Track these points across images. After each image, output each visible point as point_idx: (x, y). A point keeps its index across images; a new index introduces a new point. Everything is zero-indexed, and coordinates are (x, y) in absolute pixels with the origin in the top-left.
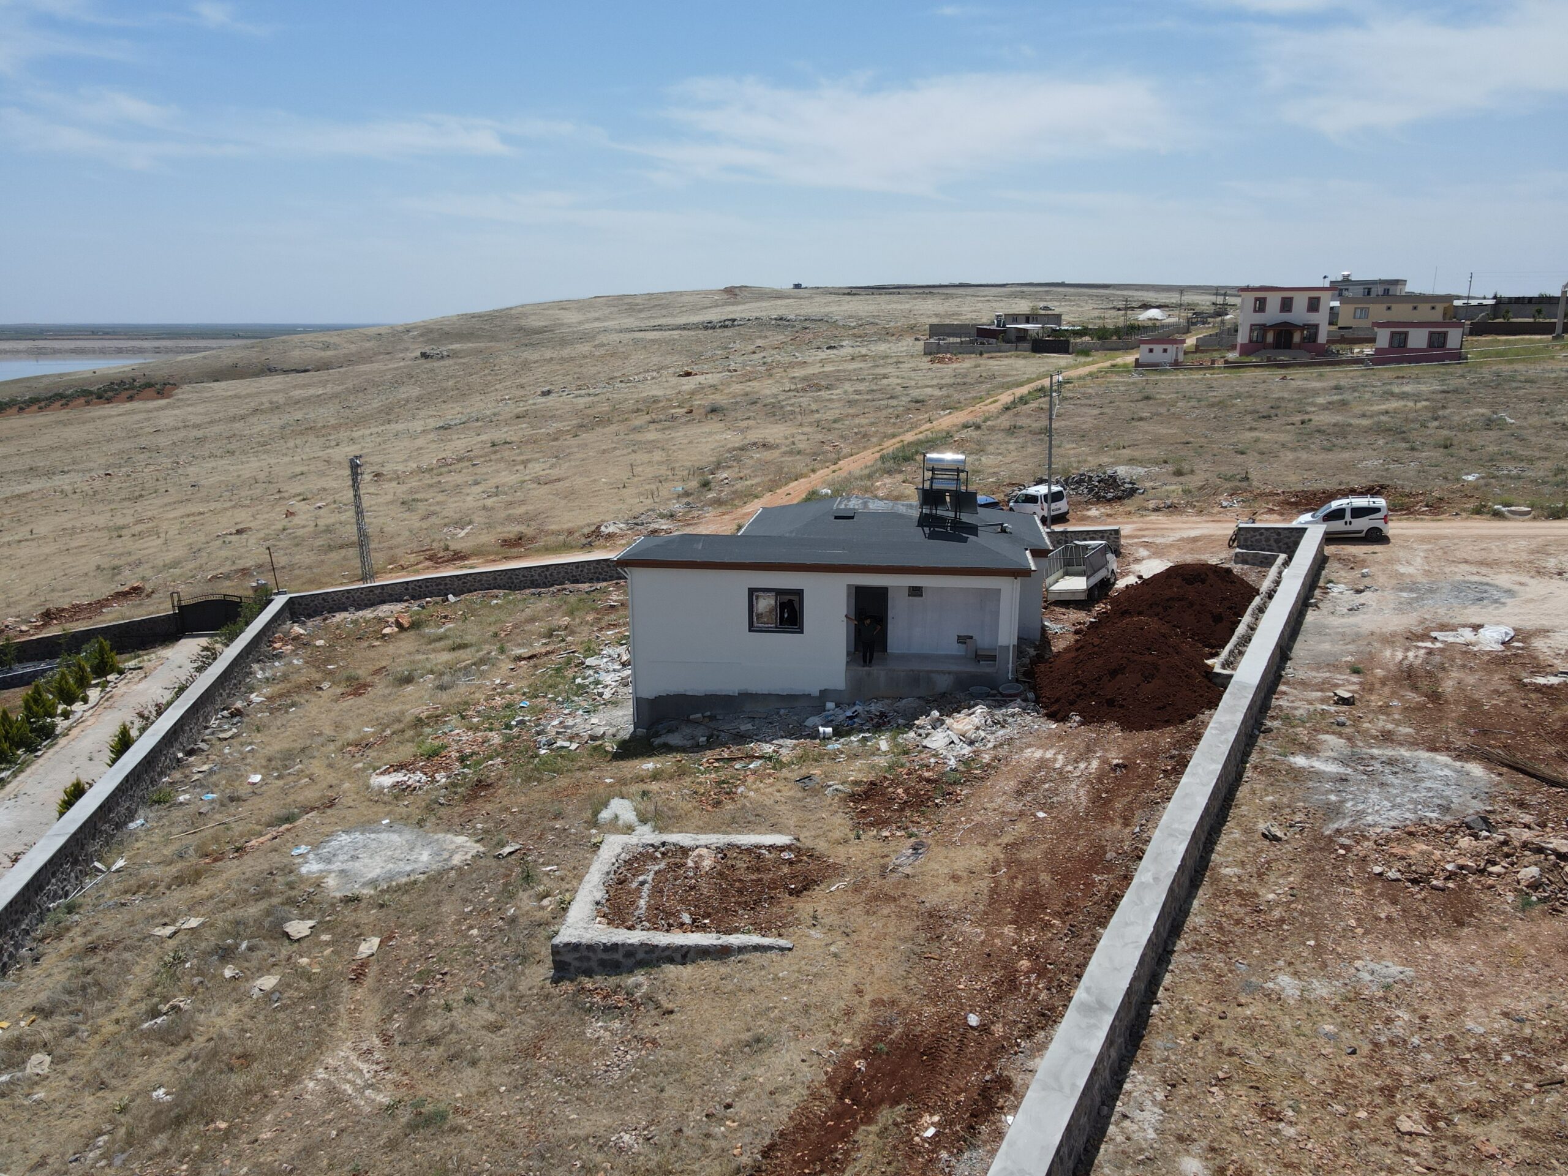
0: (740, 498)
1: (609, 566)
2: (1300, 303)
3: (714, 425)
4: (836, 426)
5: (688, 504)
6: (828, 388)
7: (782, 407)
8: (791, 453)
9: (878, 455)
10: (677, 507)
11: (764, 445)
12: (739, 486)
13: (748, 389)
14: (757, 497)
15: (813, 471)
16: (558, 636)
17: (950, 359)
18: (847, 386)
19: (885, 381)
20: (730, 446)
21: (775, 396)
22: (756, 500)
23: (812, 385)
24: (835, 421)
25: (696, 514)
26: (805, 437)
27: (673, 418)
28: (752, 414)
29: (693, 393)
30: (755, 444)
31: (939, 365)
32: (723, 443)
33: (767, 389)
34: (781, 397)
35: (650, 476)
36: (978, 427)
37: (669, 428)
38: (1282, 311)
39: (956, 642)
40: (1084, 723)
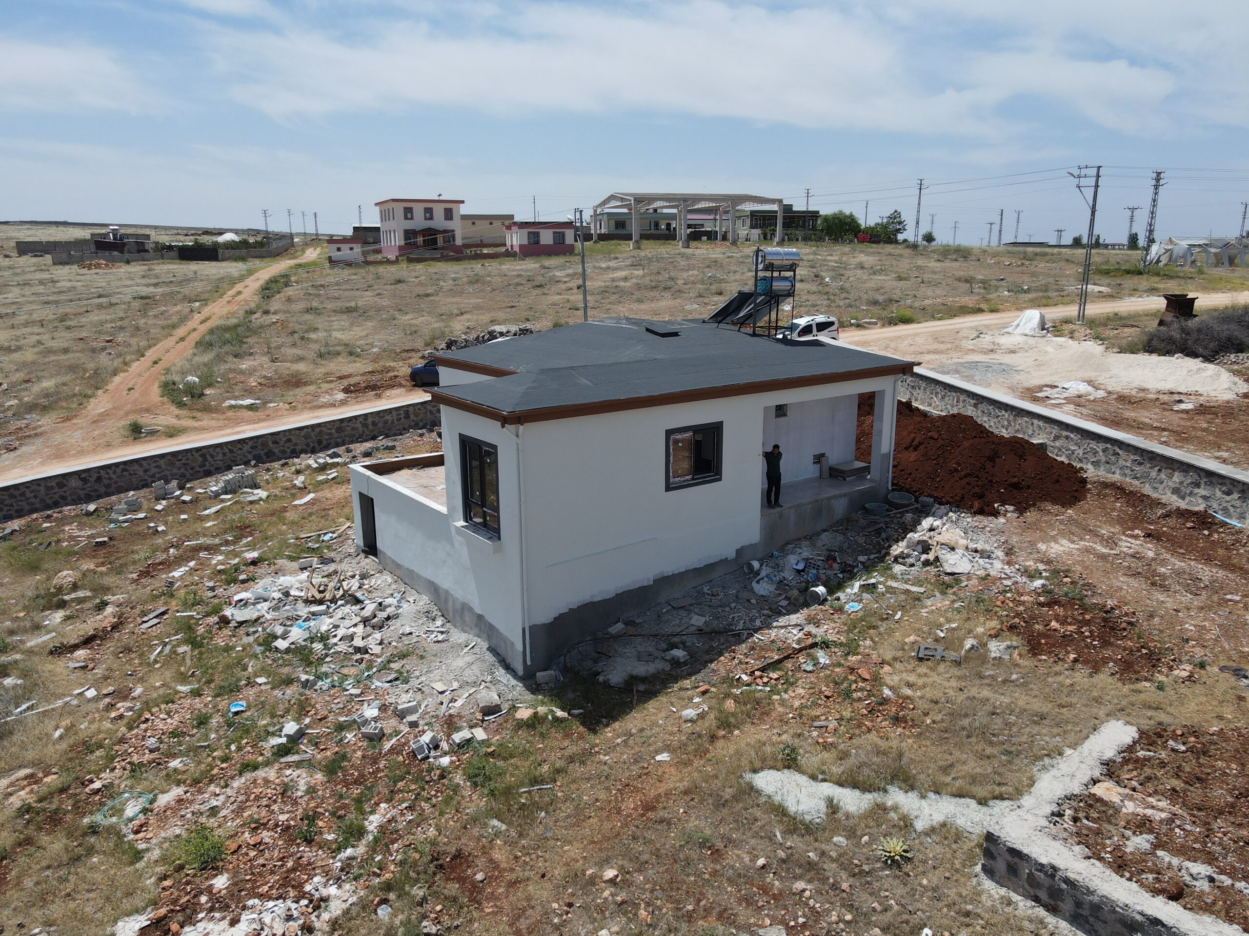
0: (65, 400)
1: (12, 496)
2: (439, 212)
4: (70, 324)
8: (53, 352)
9: (189, 343)
12: (37, 388)
14: (87, 397)
15: (126, 364)
18: (15, 290)
22: (92, 400)
24: (60, 320)
25: (19, 424)
26: (45, 337)
36: (267, 312)
38: (426, 219)
39: (814, 463)
40: (1021, 510)
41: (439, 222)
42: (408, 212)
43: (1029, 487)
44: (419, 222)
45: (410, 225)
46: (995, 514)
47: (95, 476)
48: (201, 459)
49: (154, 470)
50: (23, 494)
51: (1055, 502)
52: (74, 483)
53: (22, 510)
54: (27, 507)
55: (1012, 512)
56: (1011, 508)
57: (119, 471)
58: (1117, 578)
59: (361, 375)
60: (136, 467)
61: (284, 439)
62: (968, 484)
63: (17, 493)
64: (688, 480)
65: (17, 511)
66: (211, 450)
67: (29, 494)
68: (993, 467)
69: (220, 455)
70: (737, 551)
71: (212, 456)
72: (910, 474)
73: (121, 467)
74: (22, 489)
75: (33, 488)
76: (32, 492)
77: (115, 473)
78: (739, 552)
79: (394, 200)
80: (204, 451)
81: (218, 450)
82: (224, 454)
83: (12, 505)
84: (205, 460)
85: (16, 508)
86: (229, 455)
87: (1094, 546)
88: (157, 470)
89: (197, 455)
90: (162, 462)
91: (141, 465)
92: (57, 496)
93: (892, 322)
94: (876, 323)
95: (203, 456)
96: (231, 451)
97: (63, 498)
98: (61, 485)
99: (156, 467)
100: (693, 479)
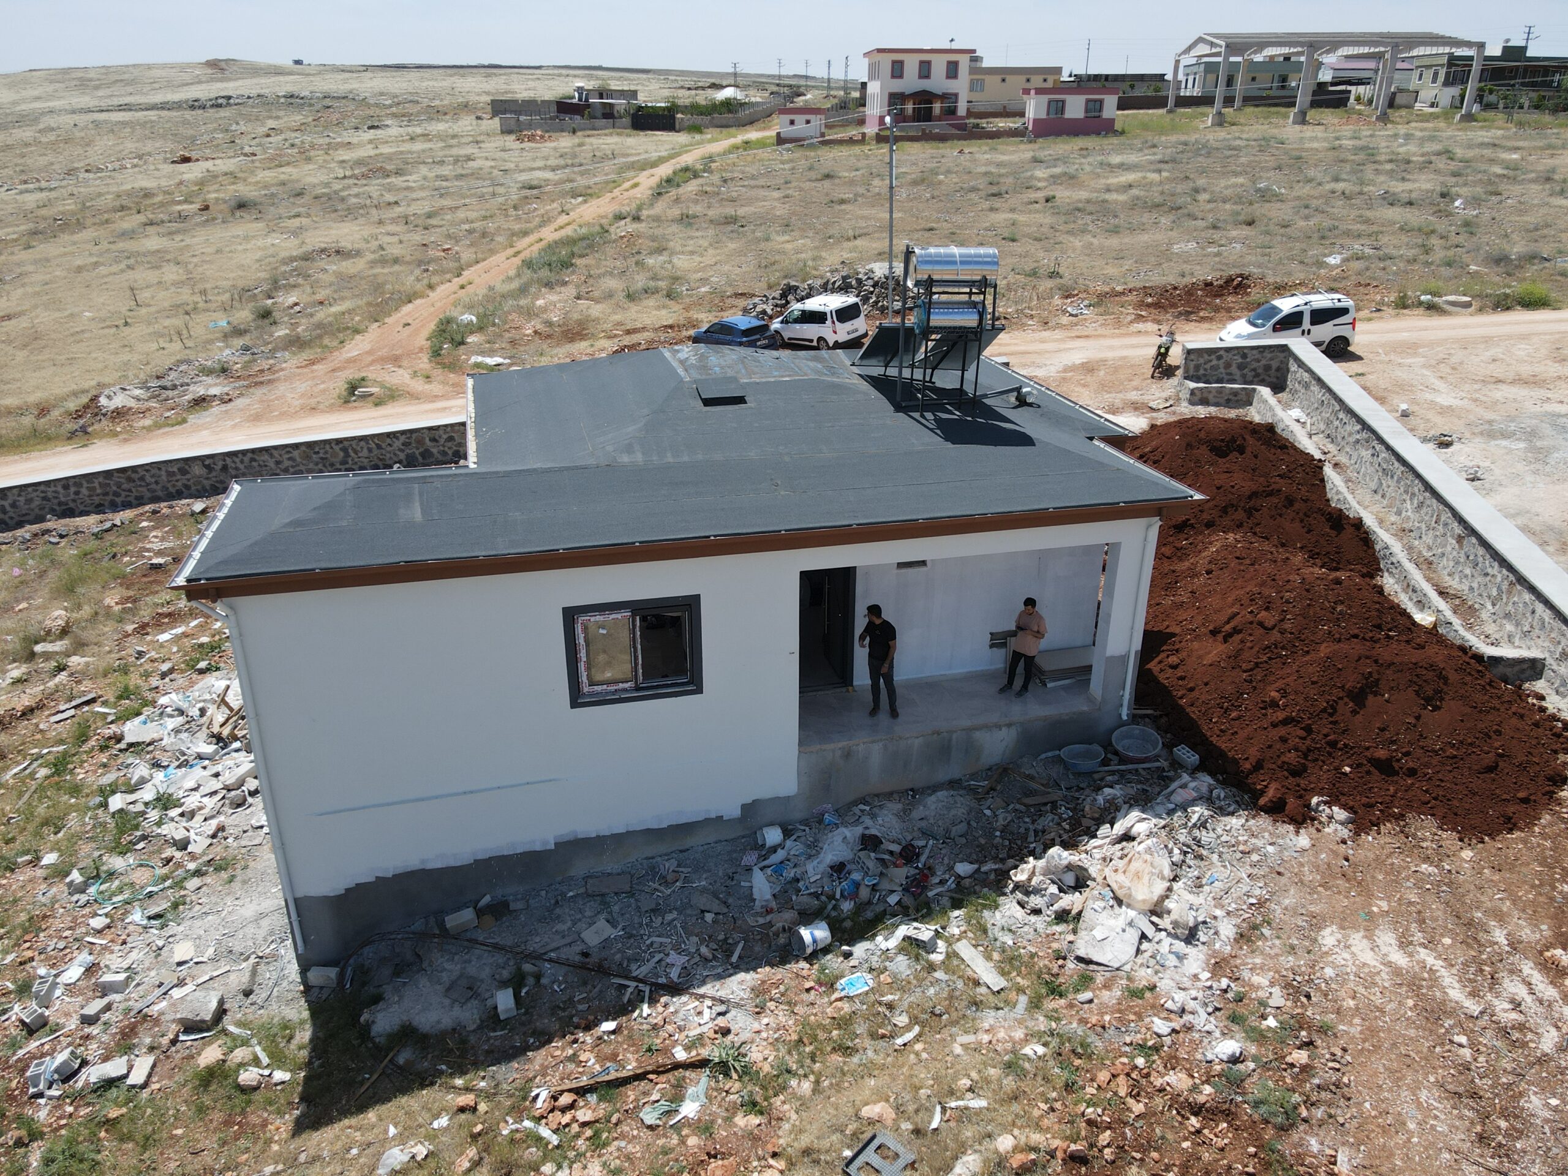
0: (333, 334)
1: (130, 480)
2: (940, 67)
3: (245, 226)
4: (433, 222)
5: (246, 348)
6: (398, 173)
7: (343, 199)
8: (383, 262)
9: (517, 261)
10: (226, 353)
11: (338, 252)
12: (321, 315)
13: (282, 177)
14: (357, 331)
15: (431, 287)
16: (47, 656)
17: (542, 137)
18: (424, 170)
19: (471, 164)
20: (284, 254)
21: (327, 185)
22: (358, 337)
23: (373, 169)
24: (429, 216)
25: (265, 364)
26: (395, 239)
27: (182, 217)
28: (301, 209)
29: (201, 183)
30: (323, 251)
31: (530, 144)
32: (271, 251)
33: (310, 175)
34: (337, 186)
35: (166, 304)
36: (637, 219)
37: (178, 232)
38: (920, 77)
39: (992, 646)
40: (1360, 825)
41: (938, 82)
42: (897, 69)
43: (1412, 772)
44: (911, 82)
45: (898, 86)
46: (1302, 818)
47: (220, 464)
48: (342, 454)
49: (287, 463)
50: (142, 479)
51: (1448, 820)
52: (197, 470)
53: (142, 497)
54: (148, 495)
55: (1342, 824)
56: (1340, 814)
57: (246, 459)
58: (1415, 1089)
59: (656, 330)
60: (266, 457)
61: (445, 436)
62: (1283, 740)
63: (135, 476)
64: (625, 690)
65: (137, 498)
66: (354, 443)
67: (148, 479)
68: (1354, 712)
69: (365, 451)
70: (744, 807)
71: (356, 452)
72: (1192, 690)
73: (249, 455)
74: (142, 473)
75: (153, 472)
76: (153, 476)
77: (242, 462)
78: (749, 809)
79: (880, 51)
80: (346, 443)
81: (362, 443)
82: (370, 450)
83: (130, 491)
84: (347, 455)
85: (135, 494)
86: (376, 452)
87: (1443, 972)
88: (290, 463)
89: (337, 448)
90: (296, 454)
91: (272, 456)
92: (179, 484)
93: (1503, 304)
94: (1467, 305)
95: (345, 450)
96: (379, 447)
97: (187, 487)
98: (183, 472)
99: (289, 459)
100: (637, 689)
